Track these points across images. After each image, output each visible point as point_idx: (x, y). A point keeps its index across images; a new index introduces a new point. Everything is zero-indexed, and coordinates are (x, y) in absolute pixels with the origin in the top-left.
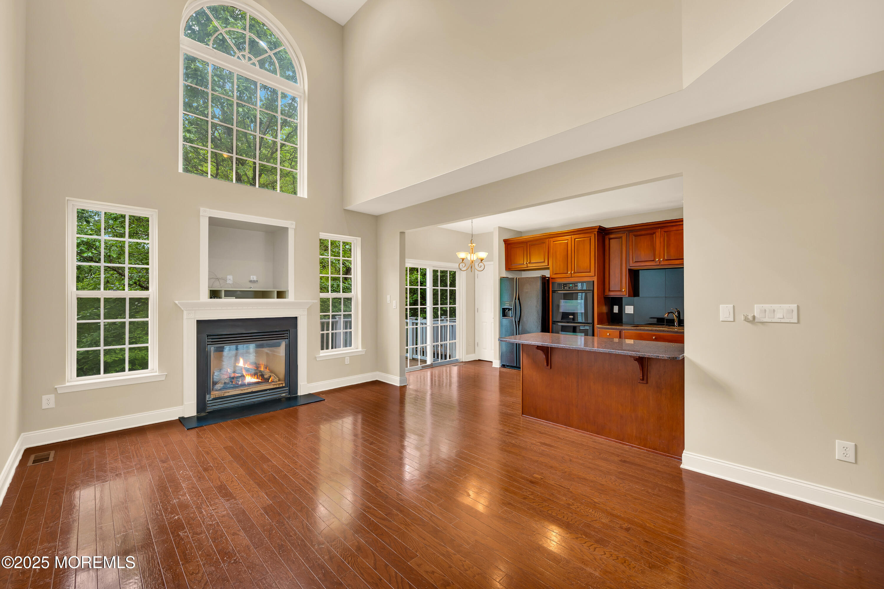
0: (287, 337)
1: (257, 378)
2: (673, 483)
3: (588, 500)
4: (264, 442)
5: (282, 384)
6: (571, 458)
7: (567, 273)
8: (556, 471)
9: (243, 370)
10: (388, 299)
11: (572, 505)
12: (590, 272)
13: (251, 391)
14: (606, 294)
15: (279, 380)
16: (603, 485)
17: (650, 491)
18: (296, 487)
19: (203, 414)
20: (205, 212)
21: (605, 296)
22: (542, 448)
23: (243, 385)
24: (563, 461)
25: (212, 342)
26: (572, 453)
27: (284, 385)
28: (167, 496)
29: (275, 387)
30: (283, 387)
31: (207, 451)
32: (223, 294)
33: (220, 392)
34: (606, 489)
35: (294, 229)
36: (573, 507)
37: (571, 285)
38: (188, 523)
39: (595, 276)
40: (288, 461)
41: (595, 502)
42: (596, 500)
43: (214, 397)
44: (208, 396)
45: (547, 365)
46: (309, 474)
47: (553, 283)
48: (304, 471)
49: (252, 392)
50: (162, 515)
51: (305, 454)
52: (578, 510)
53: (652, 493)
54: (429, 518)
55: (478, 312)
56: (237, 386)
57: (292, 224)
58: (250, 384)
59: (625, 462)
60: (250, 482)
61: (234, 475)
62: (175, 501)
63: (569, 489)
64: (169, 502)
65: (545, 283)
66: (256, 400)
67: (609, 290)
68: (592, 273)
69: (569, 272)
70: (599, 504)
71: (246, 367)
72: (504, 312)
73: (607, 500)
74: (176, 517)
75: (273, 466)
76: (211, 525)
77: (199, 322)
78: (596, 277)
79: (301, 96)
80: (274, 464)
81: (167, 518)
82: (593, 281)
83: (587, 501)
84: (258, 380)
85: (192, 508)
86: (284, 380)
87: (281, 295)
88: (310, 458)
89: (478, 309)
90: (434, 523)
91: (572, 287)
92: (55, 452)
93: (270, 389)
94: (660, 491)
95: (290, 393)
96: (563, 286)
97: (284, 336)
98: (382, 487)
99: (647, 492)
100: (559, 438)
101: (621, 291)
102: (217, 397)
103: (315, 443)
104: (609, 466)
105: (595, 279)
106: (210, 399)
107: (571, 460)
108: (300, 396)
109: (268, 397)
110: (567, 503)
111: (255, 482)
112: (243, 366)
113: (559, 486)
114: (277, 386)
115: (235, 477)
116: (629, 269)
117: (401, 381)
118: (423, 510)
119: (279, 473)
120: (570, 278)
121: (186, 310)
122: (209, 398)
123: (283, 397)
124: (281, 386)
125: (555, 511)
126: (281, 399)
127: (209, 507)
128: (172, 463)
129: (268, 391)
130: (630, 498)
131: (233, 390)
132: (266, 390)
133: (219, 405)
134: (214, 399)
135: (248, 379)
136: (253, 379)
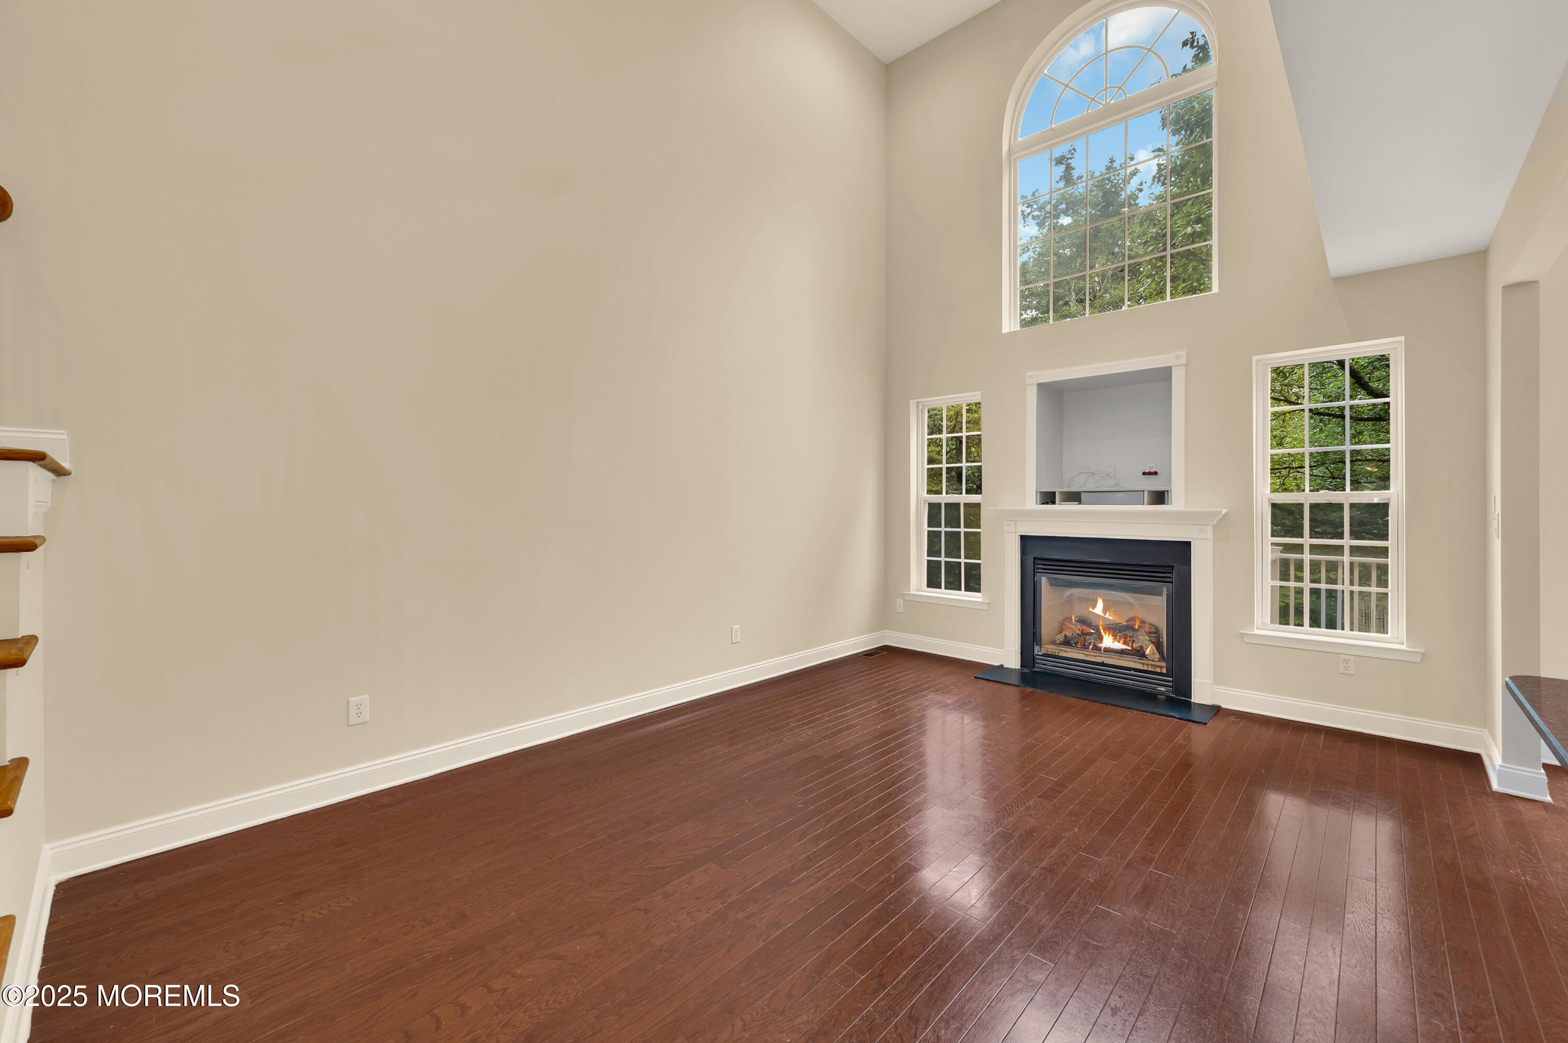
0: (1170, 580)
1: (1125, 643)
5: (1161, 667)
9: (1100, 625)
13: (1101, 662)
15: (1159, 659)
19: (1028, 672)
20: (1031, 378)
23: (1094, 648)
25: (1043, 569)
27: (1164, 671)
29: (1145, 668)
30: (1161, 674)
32: (1060, 497)
33: (1054, 648)
35: (1184, 367)
43: (1046, 652)
44: (1037, 648)
49: (1103, 664)
56: (1082, 646)
57: (1178, 357)
58: (1108, 650)
77: (1024, 539)
84: (1125, 647)
86: (1164, 660)
87: (1159, 498)
93: (1136, 670)
95: (1175, 690)
97: (1165, 577)
102: (1049, 653)
106: (1040, 653)
108: (1196, 703)
114: (1150, 669)
121: (1006, 521)
122: (1038, 652)
123: (1162, 693)
124: (1158, 670)
126: (1157, 694)
129: (1132, 672)
131: (1076, 651)
132: (1130, 669)
133: (1049, 666)
134: (1044, 655)
135: (1108, 641)
136: (1116, 643)
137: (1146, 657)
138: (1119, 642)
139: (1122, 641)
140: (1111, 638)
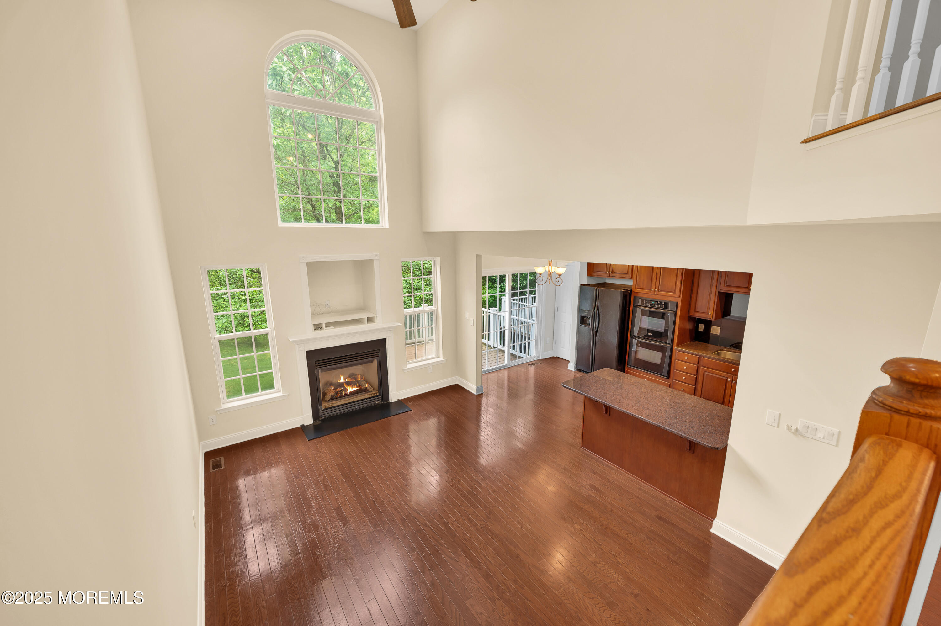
0: (378, 355)
2: (695, 550)
3: (614, 560)
4: (366, 462)
5: (376, 393)
6: (613, 508)
7: (651, 290)
8: (595, 522)
9: (344, 384)
10: (466, 316)
11: (598, 563)
12: (675, 292)
13: (351, 401)
14: (690, 315)
15: (374, 390)
16: (631, 544)
17: (671, 556)
18: (390, 516)
19: (318, 422)
20: (303, 259)
21: (689, 316)
22: (590, 492)
23: (346, 395)
24: (605, 510)
25: (319, 366)
26: (615, 502)
27: (378, 394)
28: (304, 515)
29: (371, 396)
30: (377, 396)
31: (325, 468)
32: (324, 325)
33: (329, 403)
34: (632, 549)
35: (379, 260)
36: (598, 565)
37: (653, 302)
38: (320, 544)
39: (680, 297)
40: (383, 486)
41: (619, 563)
42: (620, 561)
43: (325, 408)
44: (320, 408)
45: (606, 413)
46: (399, 503)
47: (635, 298)
48: (396, 499)
49: (353, 402)
50: (303, 532)
51: (396, 479)
52: (602, 569)
53: (671, 559)
54: (484, 561)
55: (557, 311)
56: (341, 397)
57: (377, 256)
58: (352, 393)
59: (660, 518)
60: (358, 506)
61: (346, 498)
62: (309, 520)
63: (601, 545)
64: (306, 522)
65: (626, 296)
66: (357, 407)
67: (695, 311)
68: (677, 294)
69: (652, 289)
70: (621, 565)
71: (346, 381)
72: (583, 320)
73: (630, 561)
74: (312, 537)
75: (373, 490)
76: (335, 547)
77: (308, 352)
78: (680, 299)
79: (378, 122)
80: (373, 488)
81: (306, 537)
82: (677, 303)
83: (612, 560)
84: (357, 388)
85: (321, 528)
86: (378, 389)
87: (370, 320)
88: (400, 484)
89: (557, 308)
90: (487, 567)
91: (654, 305)
92: (224, 458)
93: (367, 399)
94: (680, 557)
95: (383, 400)
96: (645, 302)
97: (375, 355)
98: (452, 524)
99: (668, 557)
100: (609, 481)
101: (707, 313)
102: (327, 407)
103: (403, 466)
104: (643, 522)
105: (680, 300)
106: (322, 410)
107: (612, 511)
108: (392, 403)
109: (366, 405)
110: (595, 560)
111: (361, 507)
112: (344, 381)
113: (593, 541)
114: (373, 396)
115: (347, 499)
116: (719, 292)
117: (478, 390)
118: (481, 553)
119: (377, 499)
120: (653, 295)
121: (297, 345)
122: (321, 409)
123: (378, 404)
124: (376, 395)
125: (583, 568)
126: (376, 405)
127: (332, 529)
128: (302, 479)
130: (650, 562)
131: (338, 401)
132: (364, 399)
133: (328, 414)
134: (325, 409)
135: (350, 389)
136: (353, 389)
137: (368, 391)
138: (354, 388)
139: (355, 387)
140: (351, 388)
